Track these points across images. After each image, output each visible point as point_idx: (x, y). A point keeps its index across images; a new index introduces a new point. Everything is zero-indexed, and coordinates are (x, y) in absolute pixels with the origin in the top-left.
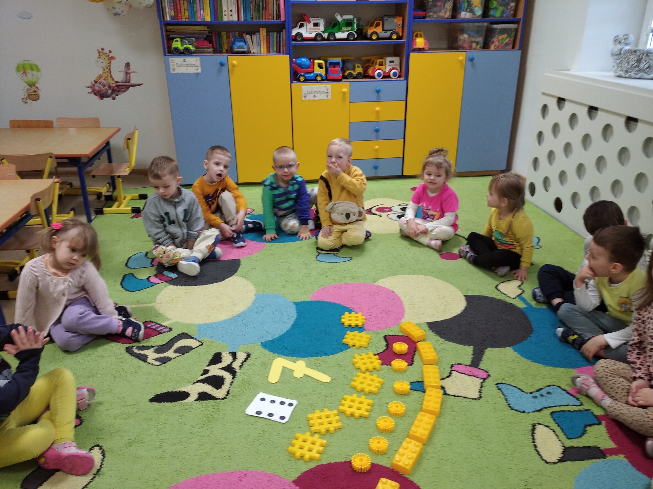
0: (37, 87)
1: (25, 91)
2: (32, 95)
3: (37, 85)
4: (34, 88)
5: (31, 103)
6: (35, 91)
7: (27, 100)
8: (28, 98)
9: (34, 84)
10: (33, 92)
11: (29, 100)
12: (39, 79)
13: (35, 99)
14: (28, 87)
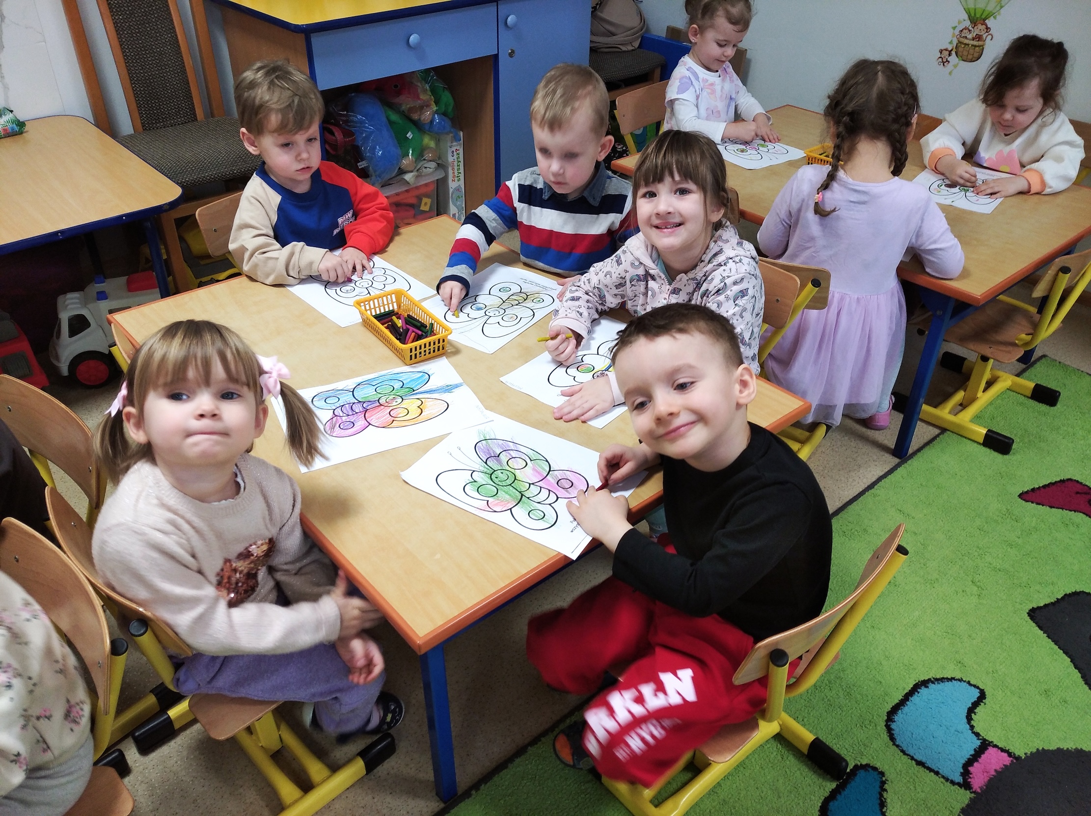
0: (988, 28)
1: (957, 32)
2: (968, 45)
3: (990, 22)
4: (979, 29)
5: (955, 66)
6: (979, 38)
7: (950, 55)
8: (953, 53)
9: (984, 20)
10: (973, 39)
11: (953, 59)
12: (1002, 7)
13: (970, 57)
14: (968, 23)
